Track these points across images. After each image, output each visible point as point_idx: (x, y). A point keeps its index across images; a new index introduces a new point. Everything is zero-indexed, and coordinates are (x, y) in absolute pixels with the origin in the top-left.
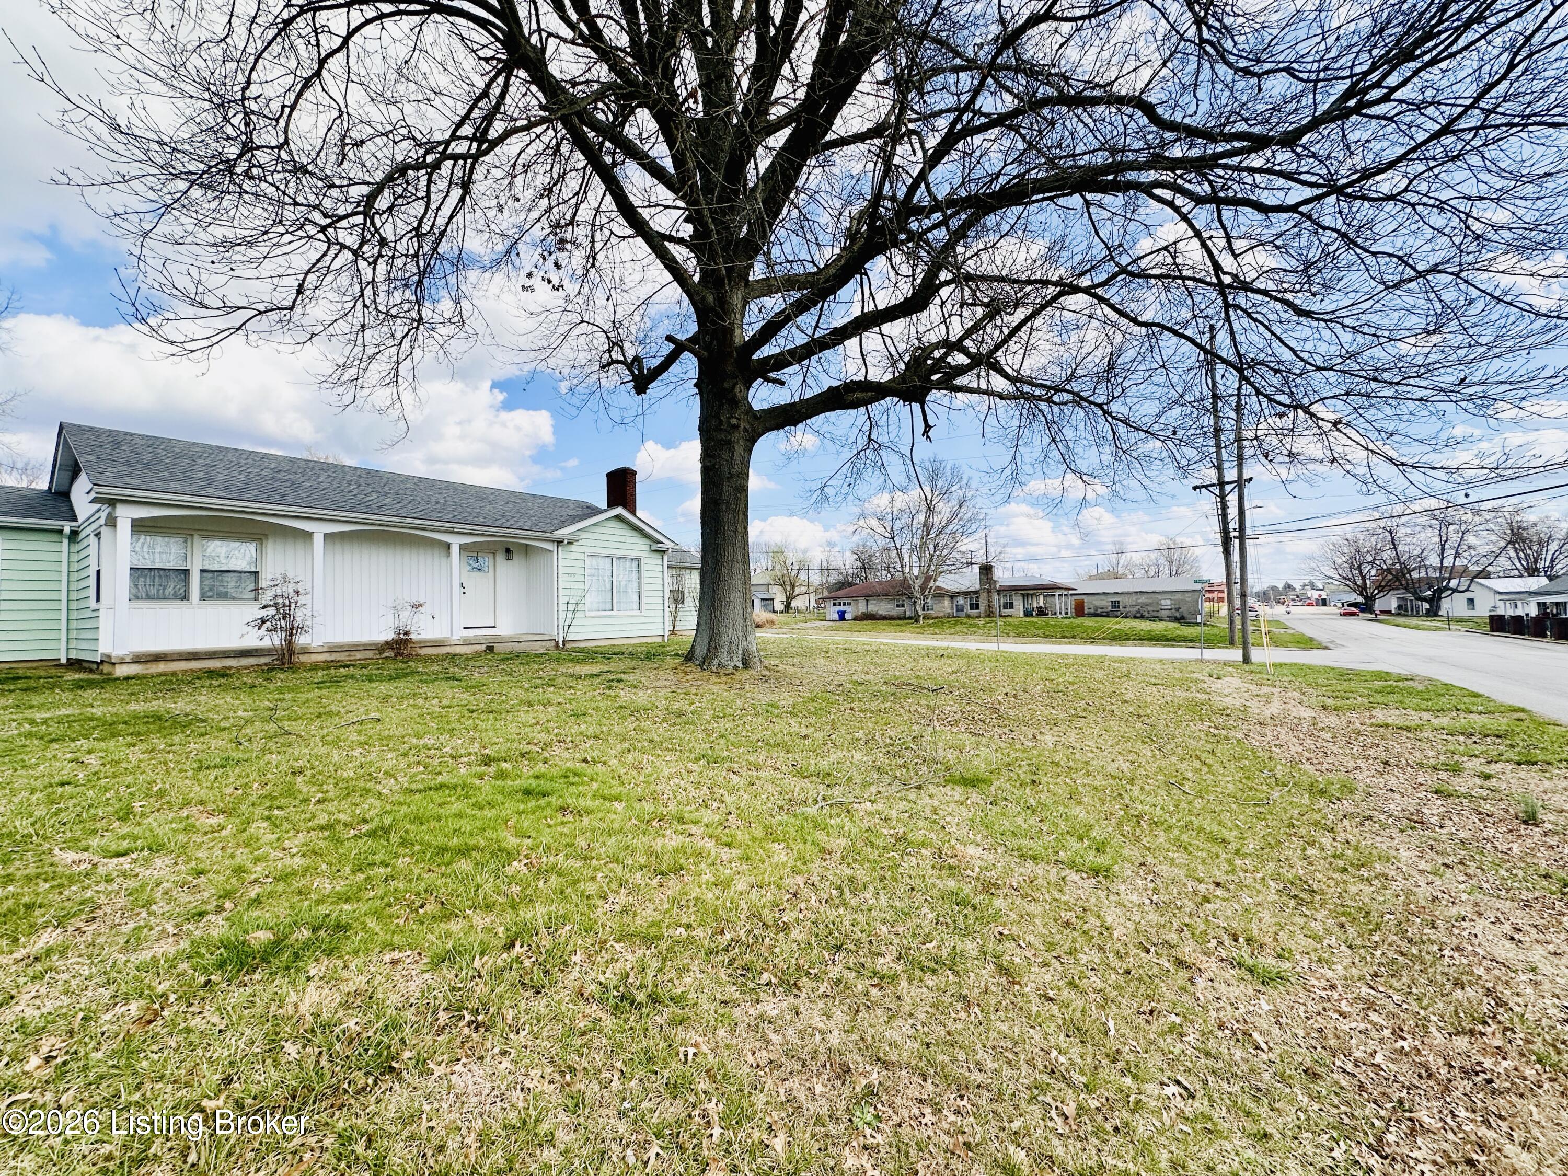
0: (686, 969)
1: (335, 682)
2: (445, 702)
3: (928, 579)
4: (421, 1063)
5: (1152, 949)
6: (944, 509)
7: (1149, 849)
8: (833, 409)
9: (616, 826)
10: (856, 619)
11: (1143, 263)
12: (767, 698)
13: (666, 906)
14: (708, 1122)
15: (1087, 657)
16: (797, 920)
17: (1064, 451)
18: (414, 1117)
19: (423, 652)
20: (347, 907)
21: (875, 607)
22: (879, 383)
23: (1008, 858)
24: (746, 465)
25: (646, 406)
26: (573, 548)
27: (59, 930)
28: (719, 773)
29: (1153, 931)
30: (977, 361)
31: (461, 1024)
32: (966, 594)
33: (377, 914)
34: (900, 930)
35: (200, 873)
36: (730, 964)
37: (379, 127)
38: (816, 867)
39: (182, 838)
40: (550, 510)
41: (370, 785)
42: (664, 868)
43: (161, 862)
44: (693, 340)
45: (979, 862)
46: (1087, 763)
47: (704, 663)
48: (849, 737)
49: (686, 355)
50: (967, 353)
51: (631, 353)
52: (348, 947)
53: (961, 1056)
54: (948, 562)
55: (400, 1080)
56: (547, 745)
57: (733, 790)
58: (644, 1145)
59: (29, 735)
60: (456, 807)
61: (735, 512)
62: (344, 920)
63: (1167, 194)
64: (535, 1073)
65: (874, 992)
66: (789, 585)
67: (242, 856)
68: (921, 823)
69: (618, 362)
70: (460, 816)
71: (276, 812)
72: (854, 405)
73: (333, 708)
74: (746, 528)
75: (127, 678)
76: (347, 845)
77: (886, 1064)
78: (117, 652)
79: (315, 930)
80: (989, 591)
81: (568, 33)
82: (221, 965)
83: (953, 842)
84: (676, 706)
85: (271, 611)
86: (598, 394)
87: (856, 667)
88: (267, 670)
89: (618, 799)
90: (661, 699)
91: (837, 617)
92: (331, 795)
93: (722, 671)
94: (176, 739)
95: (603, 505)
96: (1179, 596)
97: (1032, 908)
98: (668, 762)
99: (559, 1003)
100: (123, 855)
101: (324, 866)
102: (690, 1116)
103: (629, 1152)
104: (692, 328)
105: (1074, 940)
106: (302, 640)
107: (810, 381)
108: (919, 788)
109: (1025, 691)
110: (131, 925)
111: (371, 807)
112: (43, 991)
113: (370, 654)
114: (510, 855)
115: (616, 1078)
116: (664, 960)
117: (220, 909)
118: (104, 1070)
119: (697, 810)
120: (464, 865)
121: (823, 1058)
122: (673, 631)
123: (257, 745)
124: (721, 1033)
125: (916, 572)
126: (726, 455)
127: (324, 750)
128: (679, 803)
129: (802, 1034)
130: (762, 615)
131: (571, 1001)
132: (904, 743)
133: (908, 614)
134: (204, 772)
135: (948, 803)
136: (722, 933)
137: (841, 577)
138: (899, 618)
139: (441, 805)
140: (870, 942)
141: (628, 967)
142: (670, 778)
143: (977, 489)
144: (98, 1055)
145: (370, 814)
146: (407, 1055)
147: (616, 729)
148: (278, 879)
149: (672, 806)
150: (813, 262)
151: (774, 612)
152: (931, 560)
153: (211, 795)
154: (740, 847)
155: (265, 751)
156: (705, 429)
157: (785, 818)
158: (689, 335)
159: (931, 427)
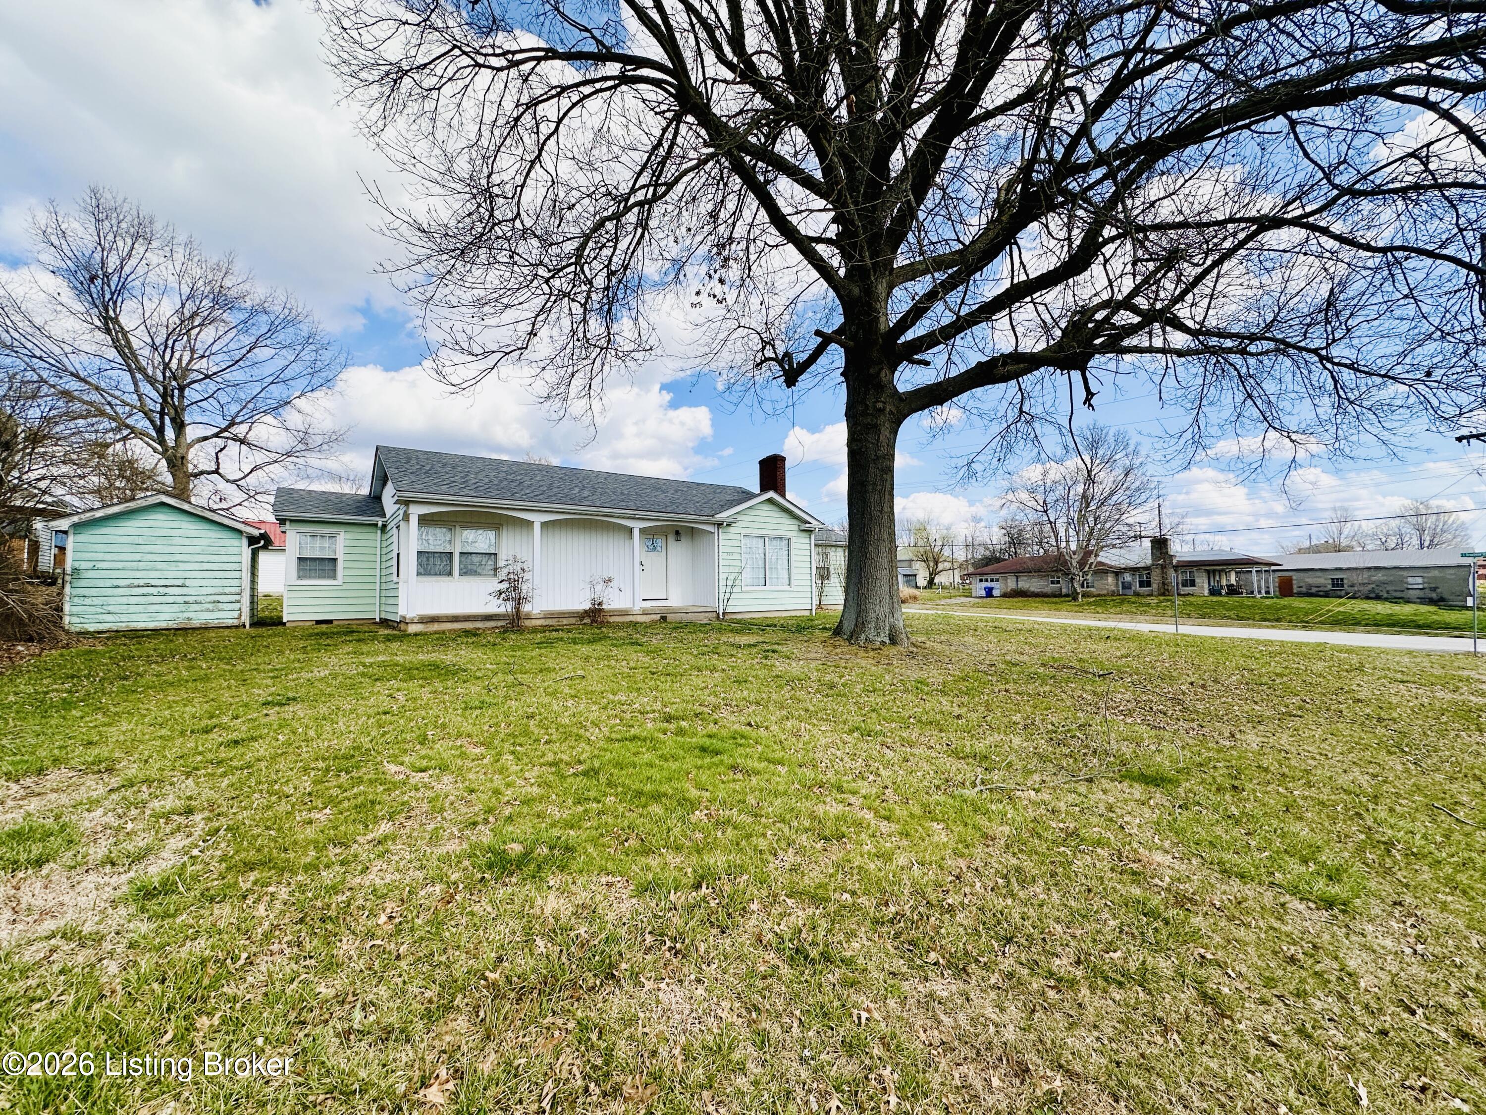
0: (853, 934)
1: (549, 643)
2: (632, 664)
3: (1088, 554)
4: (635, 976)
5: (1420, 1011)
6: (1106, 479)
7: (1407, 886)
8: (982, 385)
9: (781, 788)
10: (1004, 595)
11: (1378, 178)
12: (915, 675)
13: (832, 871)
14: (884, 1088)
15: (1298, 645)
16: (962, 904)
17: (1263, 407)
18: (632, 1021)
19: (612, 619)
20: (572, 833)
21: (1025, 584)
22: (1032, 354)
23: (1206, 872)
24: (892, 446)
25: (796, 397)
26: (731, 529)
27: (391, 823)
28: (874, 747)
29: (1420, 988)
30: (1149, 317)
31: (664, 948)
32: (1134, 570)
33: (594, 841)
34: (1078, 932)
35: (472, 791)
36: (897, 935)
37: (584, 190)
38: (979, 851)
39: (459, 762)
40: (711, 496)
41: (582, 732)
42: (827, 833)
43: (447, 779)
44: (839, 331)
45: (1170, 872)
46: (1308, 772)
47: (852, 637)
48: (1006, 720)
49: (833, 346)
50: (1136, 310)
51: (781, 349)
52: (574, 867)
53: (1160, 1084)
54: (1112, 536)
55: (621, 987)
56: (716, 708)
57: (888, 765)
58: (824, 1096)
59: (363, 675)
60: (647, 757)
61: (881, 493)
62: (571, 842)
63: (1417, 91)
64: (725, 1004)
65: (1051, 993)
66: (933, 560)
67: (498, 781)
68: (1095, 820)
69: (770, 359)
70: (651, 765)
71: (518, 748)
72: (1005, 379)
73: (550, 664)
74: (892, 507)
75: (416, 635)
76: (569, 780)
77: (1070, 1074)
78: (410, 614)
79: (551, 848)
80: (1163, 567)
81: (730, 76)
82: (490, 866)
83: (1135, 845)
84: (827, 678)
85: (505, 585)
86: (753, 390)
87: (1007, 647)
88: (505, 631)
89: (781, 762)
90: (813, 670)
91: (983, 593)
92: (554, 737)
93: (870, 646)
94: (449, 683)
95: (757, 490)
96: (1436, 573)
97: (1242, 933)
98: (824, 732)
99: (742, 945)
100: (424, 771)
101: (554, 796)
102: (866, 1078)
103: (812, 1098)
104: (838, 320)
105: (1302, 981)
106: (526, 608)
107: (955, 358)
108: (1090, 781)
109: (1216, 681)
110: (432, 826)
111: (583, 750)
112: (385, 866)
113: (573, 621)
114: (694, 805)
115: (795, 1025)
116: (833, 921)
117: (486, 822)
118: (423, 933)
119: (854, 780)
120: (656, 809)
121: (998, 1052)
122: (820, 606)
123: (502, 692)
124: (892, 1003)
125: (1073, 546)
126: (871, 438)
127: (546, 700)
128: (837, 772)
129: (973, 1021)
130: (905, 591)
131: (751, 945)
132: (1069, 731)
133: (1064, 591)
134: (468, 712)
135: (1126, 801)
136: (887, 905)
137: (988, 553)
138: (1054, 596)
139: (636, 754)
140: (1044, 939)
141: (800, 923)
142: (827, 747)
143: (1148, 456)
144: (419, 921)
145: (584, 757)
146: (624, 966)
147: (774, 696)
148: (523, 803)
149: (830, 775)
150: (958, 240)
151: (917, 587)
152: (1091, 534)
153: (474, 730)
154: (898, 822)
155: (507, 697)
156: (853, 414)
157: (942, 798)
158: (836, 327)
159: (1093, 395)
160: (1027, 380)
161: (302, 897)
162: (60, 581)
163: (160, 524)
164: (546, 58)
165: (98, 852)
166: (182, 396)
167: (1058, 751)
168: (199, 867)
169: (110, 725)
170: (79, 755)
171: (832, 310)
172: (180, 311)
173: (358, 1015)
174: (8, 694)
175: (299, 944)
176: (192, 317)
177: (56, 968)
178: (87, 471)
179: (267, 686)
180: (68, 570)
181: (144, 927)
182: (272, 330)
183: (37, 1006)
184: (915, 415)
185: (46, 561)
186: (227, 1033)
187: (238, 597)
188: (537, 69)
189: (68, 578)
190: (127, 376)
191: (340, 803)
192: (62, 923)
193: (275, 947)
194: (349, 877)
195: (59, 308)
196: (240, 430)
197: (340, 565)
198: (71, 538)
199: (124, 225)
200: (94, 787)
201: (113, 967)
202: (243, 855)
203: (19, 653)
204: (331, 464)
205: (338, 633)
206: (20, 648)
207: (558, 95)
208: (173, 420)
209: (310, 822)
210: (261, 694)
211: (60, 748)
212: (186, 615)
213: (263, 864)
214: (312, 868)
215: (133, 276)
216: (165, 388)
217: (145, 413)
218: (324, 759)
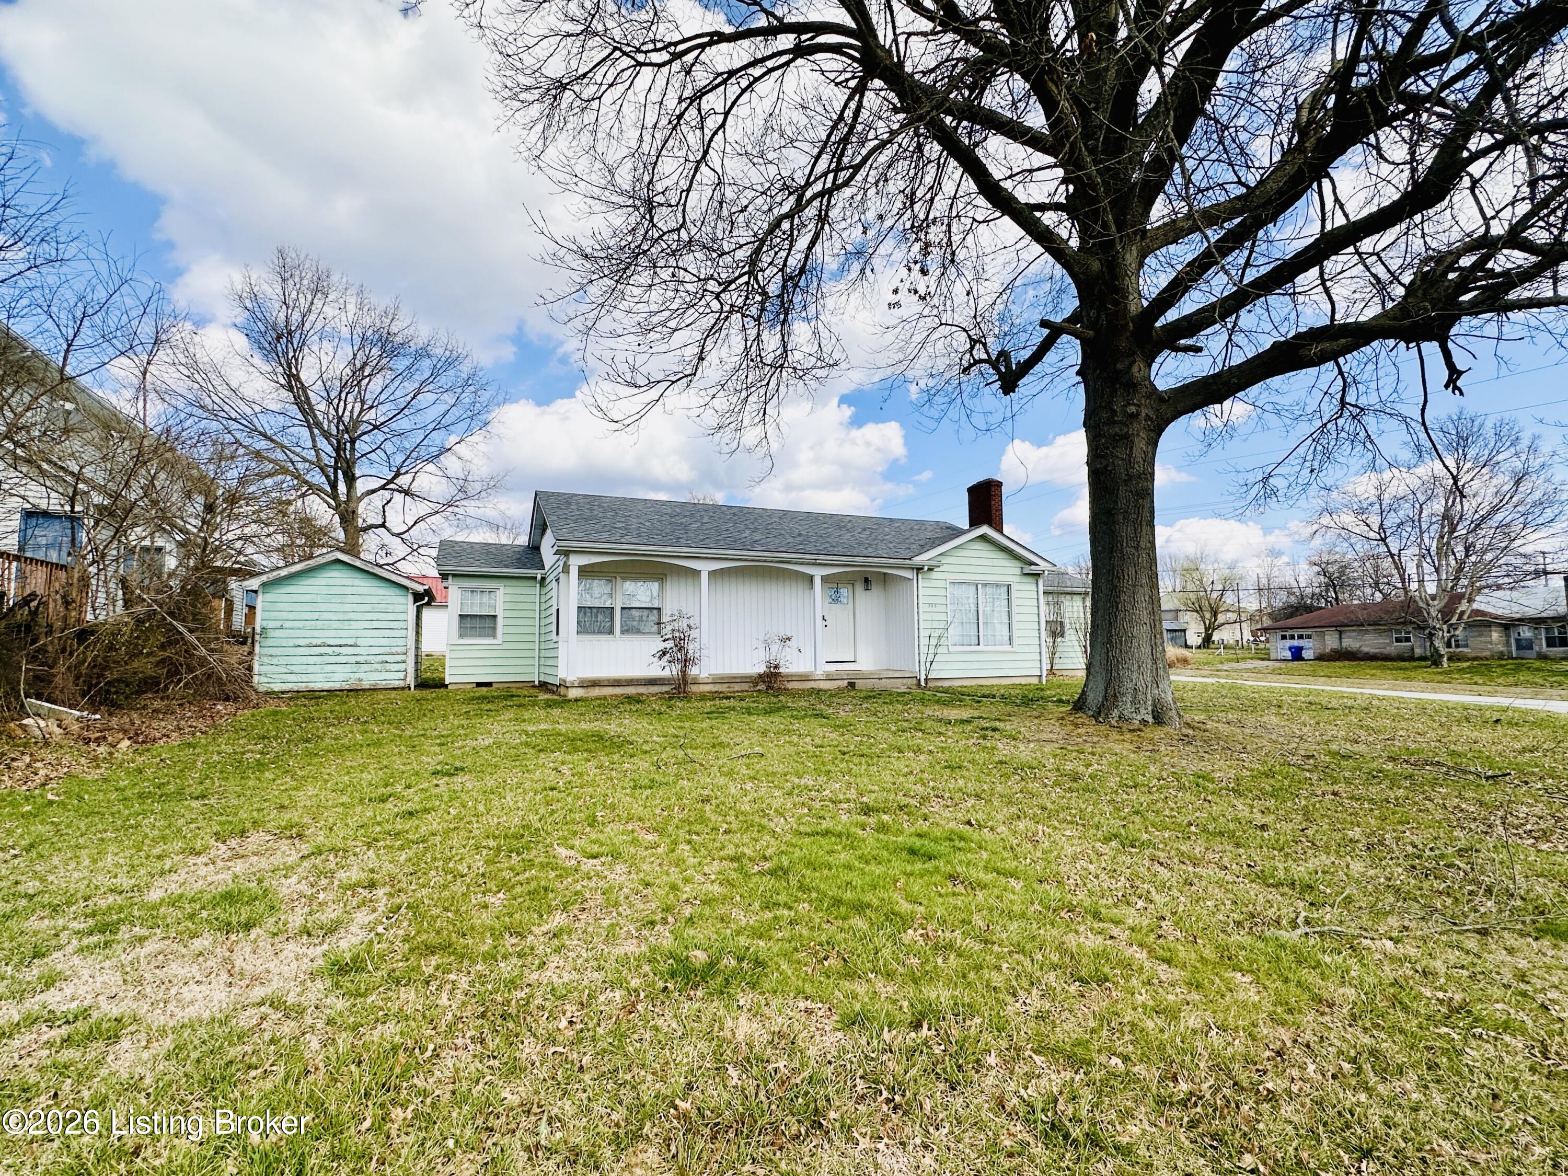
0: (1129, 1114)
1: (720, 713)
2: (818, 741)
3: (1456, 598)
4: (847, 1129)
6: (1483, 490)
8: (1280, 372)
9: (1017, 908)
10: (1320, 658)
12: (1194, 766)
13: (1093, 1025)
16: (1288, 1091)
19: (790, 686)
20: (762, 943)
21: (1353, 642)
22: (1358, 324)
24: (1150, 462)
25: (1016, 407)
26: (934, 575)
27: (565, 915)
28: (1141, 862)
31: (880, 1099)
32: (1536, 622)
33: (787, 956)
34: (1481, 1158)
35: (648, 885)
36: (1193, 1124)
38: (1309, 1019)
39: (633, 850)
40: (908, 534)
41: (765, 821)
42: (1083, 973)
43: (620, 868)
44: (1074, 318)
47: (1100, 714)
48: (1337, 836)
49: (1065, 338)
51: (995, 349)
52: (767, 985)
54: (1495, 572)
55: (830, 1141)
56: (924, 799)
57: (1163, 887)
59: (527, 744)
60: (844, 857)
61: (1136, 523)
62: (761, 955)
66: (1209, 610)
67: (675, 876)
68: (1497, 993)
69: (981, 361)
70: (849, 868)
71: (694, 837)
72: (1316, 361)
73: (723, 738)
74: (1151, 541)
75: (576, 700)
76: (755, 879)
78: (571, 677)
79: (740, 960)
81: (929, 27)
82: (673, 975)
84: (1069, 766)
85: (669, 645)
86: (959, 400)
87: (1332, 731)
88: (671, 697)
89: (1012, 874)
90: (1048, 756)
91: (1288, 655)
92: (734, 827)
93: (1125, 727)
94: (616, 758)
95: (967, 527)
98: (1070, 838)
99: (979, 1108)
100: (595, 857)
101: (738, 898)
106: (693, 671)
108: (1483, 932)
110: (608, 922)
111: (768, 844)
112: (562, 963)
113: (745, 686)
114: (905, 922)
116: (1100, 1092)
117: (665, 921)
118: (605, 1045)
119: (1116, 905)
120: (859, 923)
122: (1052, 671)
123: (673, 770)
125: (1431, 588)
126: (1121, 452)
127: (722, 781)
128: (1091, 893)
130: (1172, 651)
131: (990, 1110)
132: (1442, 856)
133: (1418, 652)
134: (638, 791)
135: (1549, 969)
136: (1175, 1079)
137: (1293, 599)
138: (1400, 658)
139: (830, 852)
140: (1423, 1160)
141: (1055, 1089)
142: (1075, 858)
143: (1554, 453)
144: (600, 1031)
145: (768, 853)
146: (832, 1115)
147: (999, 788)
148: (704, 903)
149: (1081, 895)
150: (1240, 182)
151: (1187, 646)
152: (1460, 569)
153: (646, 813)
154: (1184, 966)
155: (678, 776)
156: (1092, 424)
157: (1247, 940)
158: (1067, 314)
159: (1460, 373)
160: (1350, 362)
161: (483, 989)
162: (250, 641)
163: (336, 582)
164: (710, 44)
165: (296, 920)
166: (353, 449)
167: (1426, 885)
168: (384, 946)
169: (296, 789)
170: (275, 819)
171: (1061, 291)
172: (352, 363)
173: (544, 1129)
174: (212, 753)
175: (482, 1041)
176: (362, 368)
177: (267, 1036)
178: (272, 529)
179: (435, 754)
180: (258, 630)
181: (341, 1004)
182: (435, 373)
183: (253, 1073)
184: (1183, 419)
185: (238, 621)
186: (420, 1129)
187: (403, 657)
188: (702, 57)
189: (257, 637)
190: (305, 432)
191: (513, 887)
192: (270, 991)
193: (459, 1042)
194: (526, 971)
195: (252, 369)
196: (404, 481)
197: (500, 621)
198: (260, 598)
199: (305, 282)
200: (288, 853)
201: (315, 1044)
202: (425, 937)
203: (219, 712)
204: (489, 512)
205: (498, 697)
206: (219, 707)
207: (724, 82)
208: (345, 474)
209: (486, 907)
210: (430, 762)
211: (258, 810)
212: (357, 676)
213: (444, 948)
214: (491, 957)
215: (312, 332)
216: (338, 442)
217: (322, 469)
218: (495, 838)
